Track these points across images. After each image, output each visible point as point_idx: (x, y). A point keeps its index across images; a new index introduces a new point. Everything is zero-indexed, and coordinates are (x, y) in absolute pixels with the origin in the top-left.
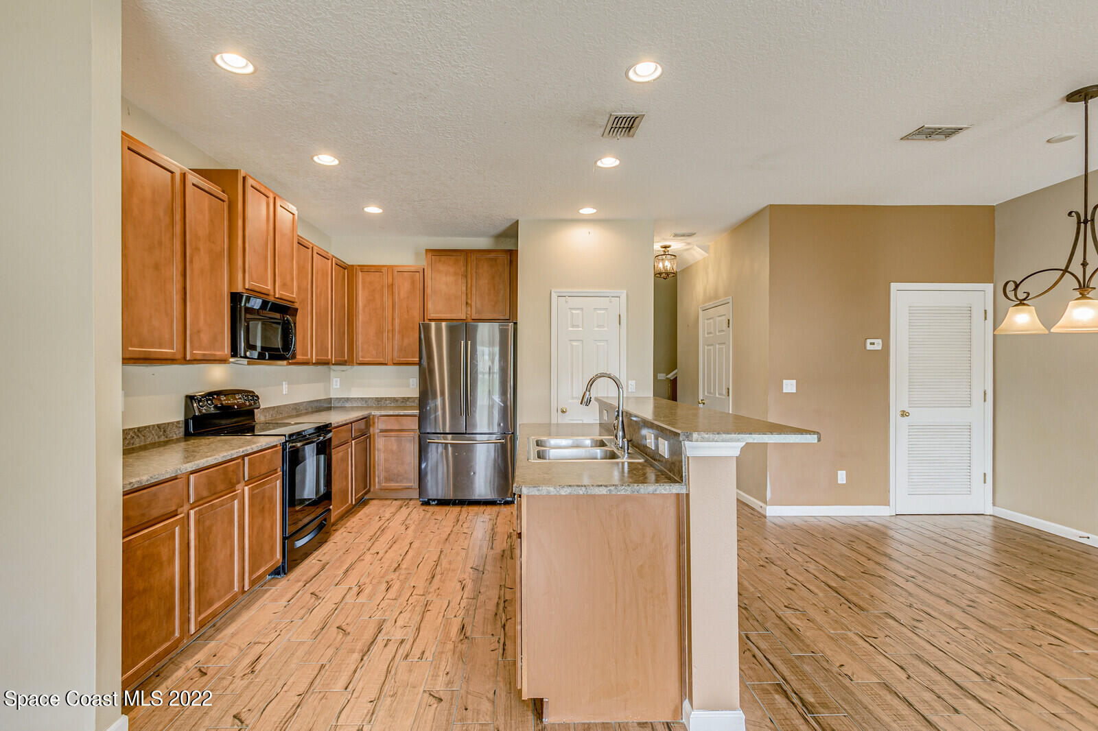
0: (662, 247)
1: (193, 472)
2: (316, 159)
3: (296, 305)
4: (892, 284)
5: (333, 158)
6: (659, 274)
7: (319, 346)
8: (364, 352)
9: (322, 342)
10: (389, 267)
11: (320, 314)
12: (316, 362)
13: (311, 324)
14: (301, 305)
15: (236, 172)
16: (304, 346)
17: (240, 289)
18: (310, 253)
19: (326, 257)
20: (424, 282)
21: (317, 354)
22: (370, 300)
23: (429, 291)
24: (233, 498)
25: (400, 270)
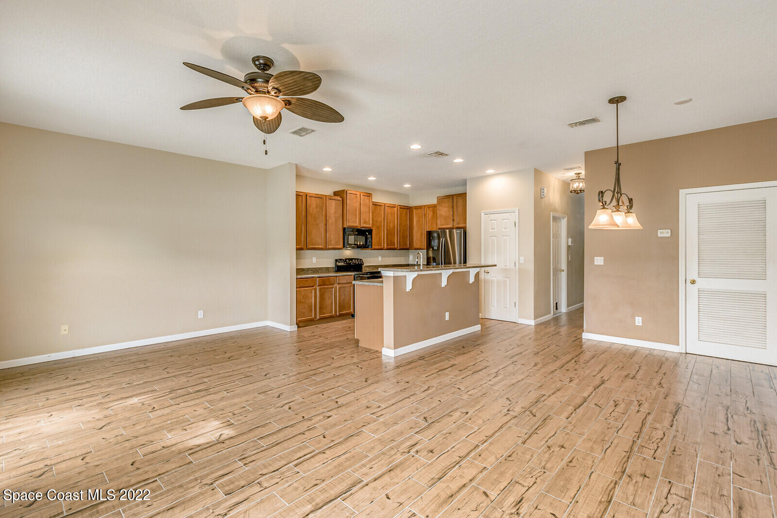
0: (575, 174)
1: (317, 278)
2: (369, 179)
3: (372, 228)
4: (681, 191)
6: (574, 190)
7: (389, 242)
8: (416, 244)
9: (391, 241)
10: (424, 206)
11: (390, 229)
12: (388, 249)
13: (384, 234)
14: (378, 228)
15: (344, 190)
16: (379, 243)
17: (345, 226)
18: (383, 207)
19: (393, 207)
20: (436, 211)
21: (387, 246)
22: (418, 221)
23: (438, 215)
24: (332, 288)
25: (429, 207)
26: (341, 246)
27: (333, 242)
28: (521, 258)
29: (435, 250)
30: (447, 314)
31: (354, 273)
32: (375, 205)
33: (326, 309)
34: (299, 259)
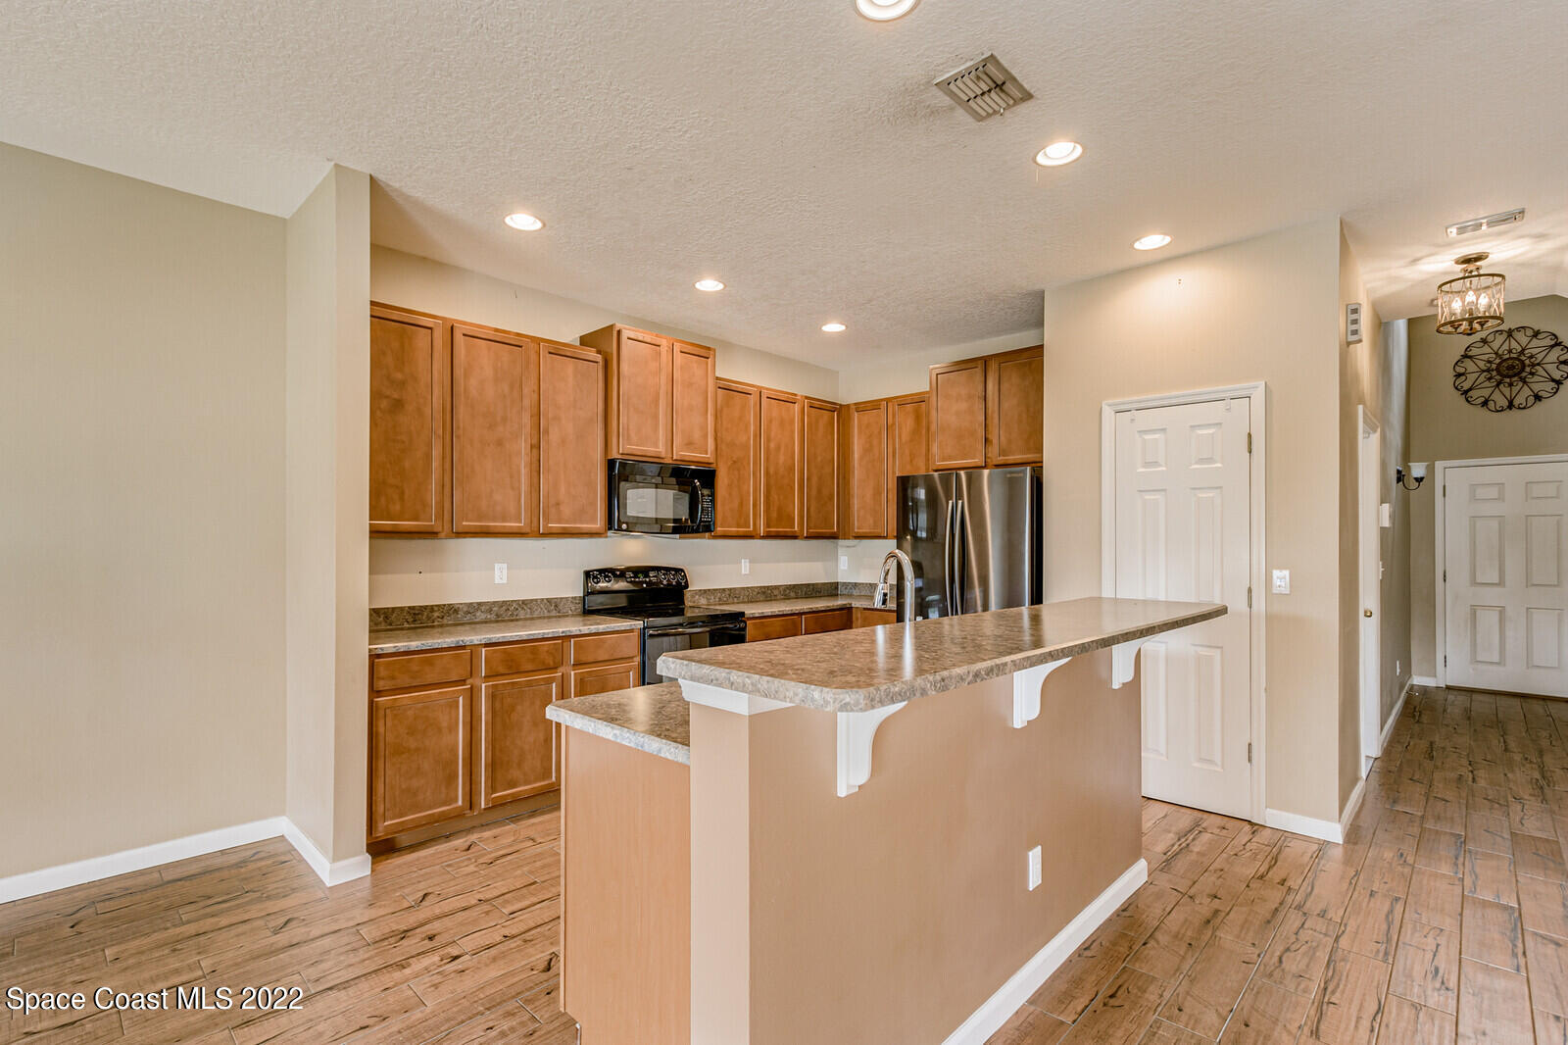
0: (1457, 262)
1: (486, 645)
2: (698, 285)
3: (714, 466)
5: (716, 283)
6: (1452, 323)
7: (774, 515)
8: (860, 521)
9: (780, 510)
10: (888, 400)
11: (776, 473)
12: (769, 536)
13: (754, 488)
14: (737, 465)
15: (611, 327)
16: (741, 516)
17: (614, 455)
18: (753, 399)
19: (790, 400)
20: (928, 414)
21: (768, 525)
22: (867, 450)
23: (933, 427)
24: (549, 681)
25: (902, 401)
26: (599, 523)
27: (566, 510)
28: (1276, 573)
29: (921, 539)
30: (1035, 857)
31: (638, 624)
32: (728, 388)
33: (519, 765)
34: (377, 573)
